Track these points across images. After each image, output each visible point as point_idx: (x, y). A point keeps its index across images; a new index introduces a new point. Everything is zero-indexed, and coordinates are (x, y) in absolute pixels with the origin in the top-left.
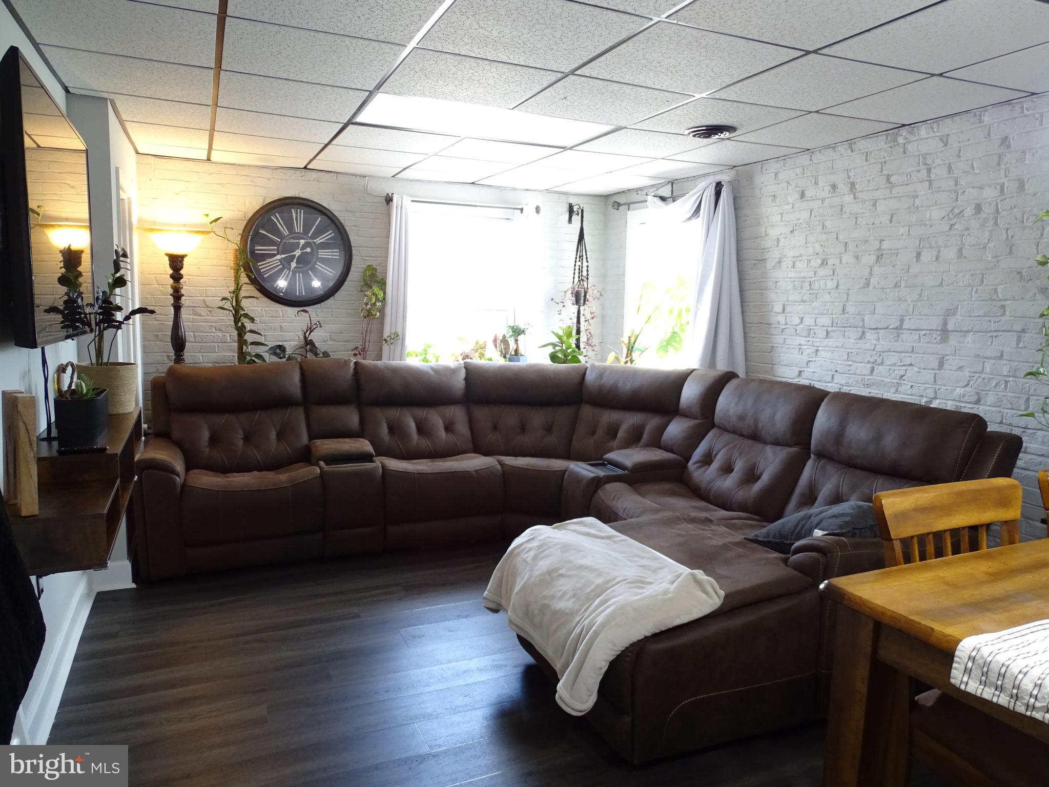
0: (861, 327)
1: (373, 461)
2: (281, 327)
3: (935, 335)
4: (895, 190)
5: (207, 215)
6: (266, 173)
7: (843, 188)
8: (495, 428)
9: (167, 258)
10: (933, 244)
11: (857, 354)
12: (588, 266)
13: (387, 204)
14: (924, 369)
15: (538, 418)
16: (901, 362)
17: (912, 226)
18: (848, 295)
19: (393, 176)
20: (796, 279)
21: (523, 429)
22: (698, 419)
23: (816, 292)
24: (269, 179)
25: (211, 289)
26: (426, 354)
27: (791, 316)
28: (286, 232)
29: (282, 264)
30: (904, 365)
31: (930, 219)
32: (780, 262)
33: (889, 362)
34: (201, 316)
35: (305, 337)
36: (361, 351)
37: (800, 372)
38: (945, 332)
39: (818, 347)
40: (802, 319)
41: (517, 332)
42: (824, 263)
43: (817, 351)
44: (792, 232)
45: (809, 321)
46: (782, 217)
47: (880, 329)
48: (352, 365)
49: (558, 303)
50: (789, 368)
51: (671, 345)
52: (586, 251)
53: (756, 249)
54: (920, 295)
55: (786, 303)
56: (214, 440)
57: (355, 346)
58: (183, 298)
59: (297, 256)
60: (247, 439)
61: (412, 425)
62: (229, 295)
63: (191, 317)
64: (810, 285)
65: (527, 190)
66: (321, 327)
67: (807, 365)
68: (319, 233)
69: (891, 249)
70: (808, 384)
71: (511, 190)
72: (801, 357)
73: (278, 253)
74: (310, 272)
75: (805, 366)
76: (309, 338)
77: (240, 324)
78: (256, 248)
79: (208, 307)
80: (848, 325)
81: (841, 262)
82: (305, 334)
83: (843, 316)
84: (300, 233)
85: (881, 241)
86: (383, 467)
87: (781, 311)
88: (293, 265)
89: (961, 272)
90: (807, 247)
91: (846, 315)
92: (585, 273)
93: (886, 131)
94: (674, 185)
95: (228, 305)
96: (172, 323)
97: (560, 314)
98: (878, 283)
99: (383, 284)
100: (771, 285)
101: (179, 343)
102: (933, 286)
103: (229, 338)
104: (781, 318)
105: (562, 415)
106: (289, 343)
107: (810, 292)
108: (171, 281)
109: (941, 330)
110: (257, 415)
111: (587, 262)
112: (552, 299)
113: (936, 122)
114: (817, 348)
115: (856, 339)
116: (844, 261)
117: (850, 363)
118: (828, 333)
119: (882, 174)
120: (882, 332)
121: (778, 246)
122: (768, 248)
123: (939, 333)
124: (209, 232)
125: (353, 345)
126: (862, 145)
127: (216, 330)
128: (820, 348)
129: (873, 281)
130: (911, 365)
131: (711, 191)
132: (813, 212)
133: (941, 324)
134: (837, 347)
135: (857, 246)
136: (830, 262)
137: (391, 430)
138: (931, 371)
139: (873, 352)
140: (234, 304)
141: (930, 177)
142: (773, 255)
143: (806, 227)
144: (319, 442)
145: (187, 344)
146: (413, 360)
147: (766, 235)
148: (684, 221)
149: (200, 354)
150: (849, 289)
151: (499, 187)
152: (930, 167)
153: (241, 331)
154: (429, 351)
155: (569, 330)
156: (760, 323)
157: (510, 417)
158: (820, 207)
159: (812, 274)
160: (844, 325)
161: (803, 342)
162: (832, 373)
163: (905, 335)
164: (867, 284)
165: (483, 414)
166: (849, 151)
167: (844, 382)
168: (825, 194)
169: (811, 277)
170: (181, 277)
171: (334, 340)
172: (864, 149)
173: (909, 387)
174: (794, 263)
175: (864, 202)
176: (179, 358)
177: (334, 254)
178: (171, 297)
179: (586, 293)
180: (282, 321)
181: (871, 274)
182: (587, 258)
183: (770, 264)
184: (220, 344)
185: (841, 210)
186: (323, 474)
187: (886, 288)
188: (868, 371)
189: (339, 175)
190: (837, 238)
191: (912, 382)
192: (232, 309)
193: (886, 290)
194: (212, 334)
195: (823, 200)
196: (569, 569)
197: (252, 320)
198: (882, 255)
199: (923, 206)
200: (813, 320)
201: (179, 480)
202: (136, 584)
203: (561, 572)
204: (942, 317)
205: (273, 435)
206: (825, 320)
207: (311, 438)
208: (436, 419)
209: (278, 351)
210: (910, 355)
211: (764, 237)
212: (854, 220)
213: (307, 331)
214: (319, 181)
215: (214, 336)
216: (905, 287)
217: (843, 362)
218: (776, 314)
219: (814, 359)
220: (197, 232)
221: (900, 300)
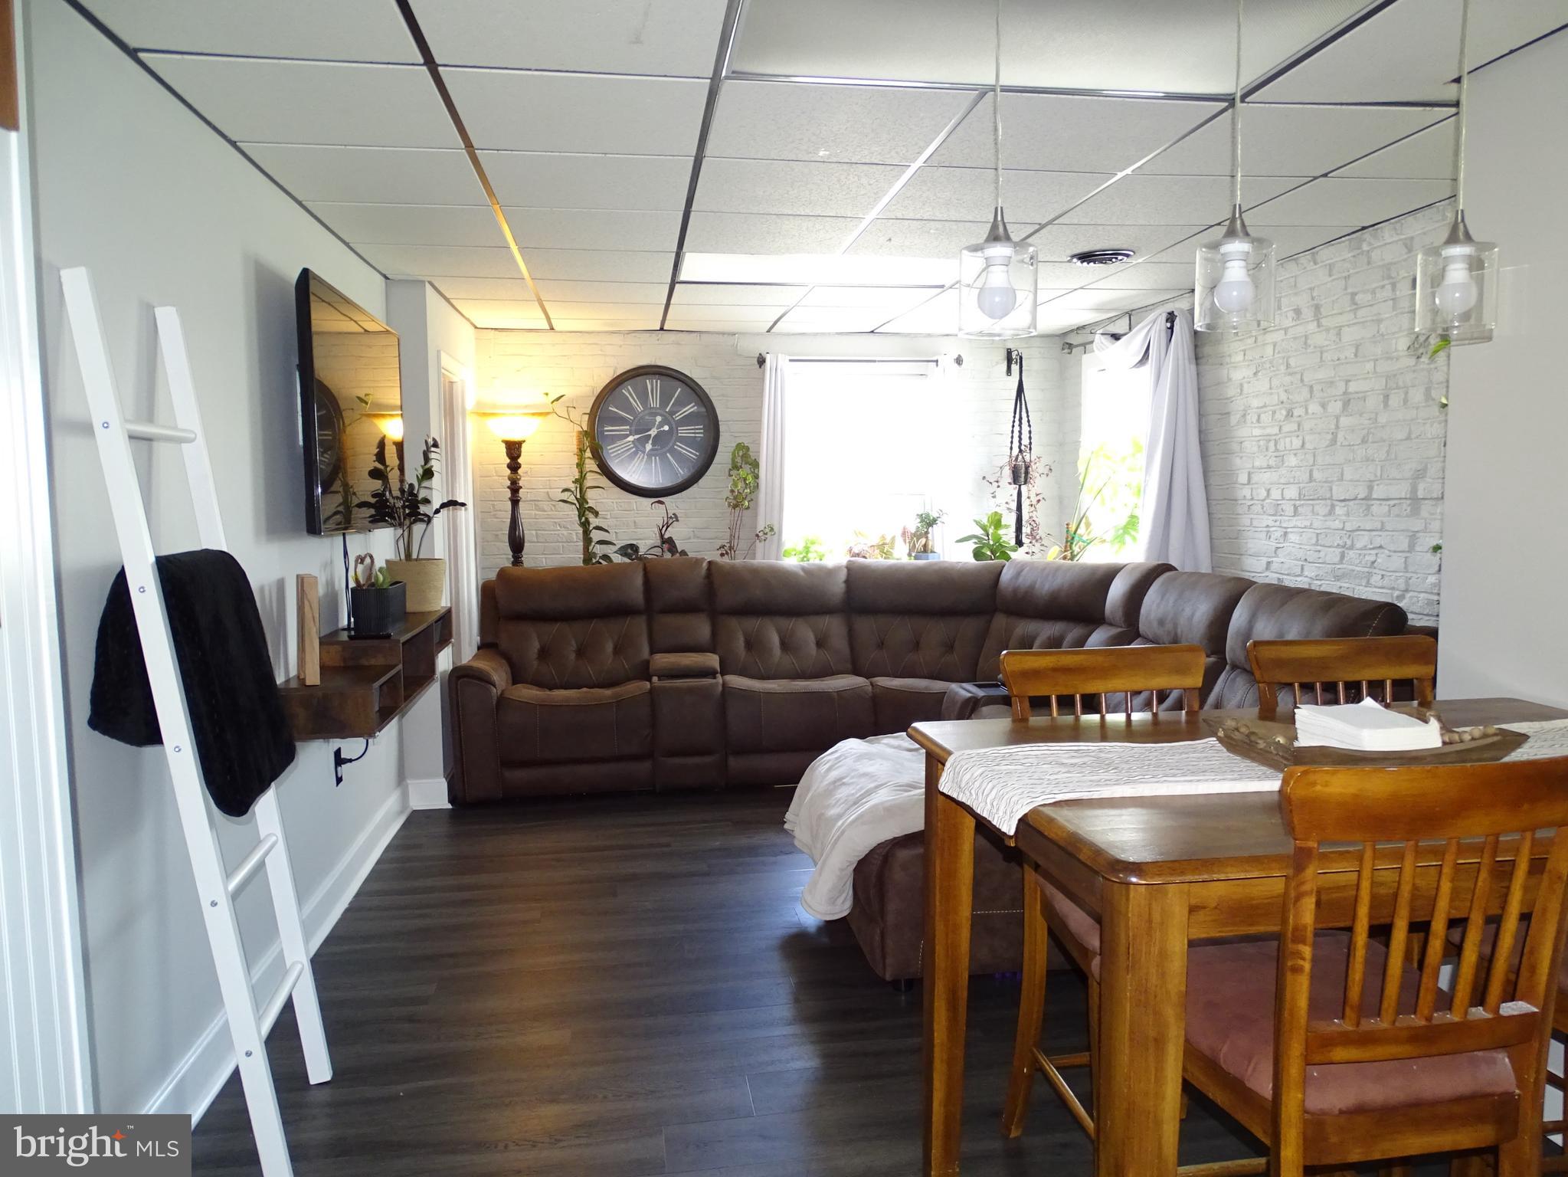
0: (1329, 499)
1: (715, 678)
2: (635, 522)
3: (1405, 505)
4: (1360, 313)
5: (547, 394)
6: (617, 340)
7: (1308, 313)
8: (881, 645)
9: (504, 445)
10: (1401, 384)
11: (1326, 536)
12: (1030, 432)
13: (760, 367)
14: (1395, 552)
15: (936, 632)
16: (1371, 544)
17: (1377, 360)
18: (1314, 456)
19: (768, 331)
20: (1260, 438)
21: (916, 646)
22: (1121, 627)
23: (1282, 453)
24: (621, 346)
25: (555, 479)
26: (807, 553)
27: (1258, 488)
28: (640, 408)
29: (635, 446)
30: (1373, 549)
31: (1396, 350)
32: (1245, 415)
33: (1359, 545)
34: (545, 511)
35: (662, 536)
36: (728, 550)
37: (1269, 563)
38: (1415, 501)
39: (1285, 528)
40: (1268, 491)
41: (929, 522)
42: (1290, 414)
43: (1286, 534)
44: (1255, 374)
45: (1276, 494)
46: (1245, 355)
47: (1348, 500)
48: (705, 565)
49: (991, 483)
50: (1256, 558)
51: (1129, 534)
52: (1027, 412)
53: (1219, 400)
54: (1388, 452)
55: (1252, 470)
56: (544, 653)
57: (720, 544)
58: (521, 490)
59: (652, 436)
60: (580, 653)
61: (775, 639)
62: (572, 486)
63: (533, 512)
64: (1276, 445)
65: (947, 335)
66: (677, 520)
67: (1275, 553)
68: (680, 403)
69: (1357, 393)
70: (1275, 582)
71: (925, 337)
72: (1267, 543)
73: (631, 434)
74: (668, 454)
75: (1274, 555)
76: (666, 537)
77: (583, 519)
78: (606, 429)
79: (553, 501)
80: (1316, 497)
81: (1307, 412)
82: (661, 530)
83: (1310, 485)
84: (656, 408)
85: (1347, 382)
86: (724, 684)
87: (1246, 482)
88: (649, 447)
89: (1429, 419)
90: (1271, 394)
91: (1313, 484)
92: (1025, 441)
93: (1348, 235)
94: (1132, 318)
95: (572, 499)
96: (509, 520)
97: (994, 497)
98: (1345, 438)
99: (755, 465)
100: (1235, 447)
101: (517, 545)
102: (1401, 440)
103: (575, 537)
104: (1246, 492)
105: (969, 627)
106: (643, 541)
107: (1275, 454)
108: (509, 471)
109: (1410, 499)
110: (594, 624)
111: (1030, 426)
112: (984, 478)
113: (1399, 221)
114: (1285, 530)
115: (1324, 516)
116: (1310, 411)
117: (1319, 548)
118: (1296, 508)
119: (1345, 292)
120: (1351, 503)
121: (1241, 394)
122: (1231, 397)
123: (1409, 502)
124: (548, 413)
125: (720, 543)
126: (1325, 254)
127: (561, 527)
128: (1289, 530)
129: (1340, 436)
130: (1381, 547)
131: (1162, 324)
132: (1277, 347)
133: (1410, 489)
134: (1305, 527)
135: (1322, 390)
136: (1296, 413)
137: (749, 645)
138: (1400, 554)
139: (1341, 532)
140: (578, 496)
141: (1395, 294)
142: (1238, 405)
143: (1270, 368)
144: (658, 656)
145: (526, 544)
146: (791, 562)
147: (1230, 380)
148: (1136, 366)
149: (543, 556)
150: (1315, 449)
151: (909, 335)
152: (1394, 280)
153: (585, 525)
154: (813, 548)
155: (997, 518)
156: (1225, 499)
157: (901, 630)
158: (1283, 340)
159: (1276, 430)
160: (1311, 498)
161: (1271, 523)
162: (1302, 563)
163: (1378, 509)
164: (1334, 441)
165: (866, 626)
166: (1312, 263)
167: (1313, 574)
168: (1288, 323)
169: (1276, 435)
170: (519, 466)
171: (698, 537)
172: (1327, 260)
173: (1380, 577)
174: (1259, 416)
175: (1328, 330)
176: (517, 560)
177: (697, 431)
178: (509, 490)
179: (1027, 468)
180: (636, 515)
181: (1337, 427)
182: (1029, 421)
183: (1234, 419)
184: (565, 544)
185: (1306, 343)
186: (652, 691)
187: (1353, 445)
188: (1337, 559)
189: (703, 336)
190: (1302, 380)
191: (1383, 570)
192: (576, 502)
193: (1352, 447)
194: (556, 532)
195: (1286, 330)
196: (853, 777)
197: (596, 514)
198: (1349, 400)
199: (1388, 334)
200: (1280, 491)
201: (495, 692)
202: (452, 805)
203: (844, 781)
204: (1411, 481)
205: (609, 647)
206: (1292, 492)
207: (652, 652)
208: (805, 632)
209: (629, 551)
210: (1380, 533)
211: (1226, 383)
212: (1319, 354)
213: (663, 527)
214: (680, 344)
215: (558, 535)
216: (1373, 442)
217: (1312, 548)
218: (1241, 486)
219: (1282, 545)
220: (533, 414)
221: (1368, 460)
